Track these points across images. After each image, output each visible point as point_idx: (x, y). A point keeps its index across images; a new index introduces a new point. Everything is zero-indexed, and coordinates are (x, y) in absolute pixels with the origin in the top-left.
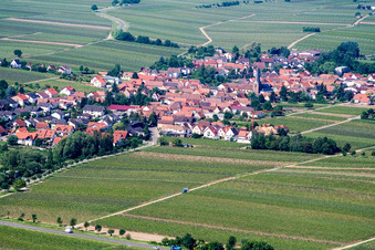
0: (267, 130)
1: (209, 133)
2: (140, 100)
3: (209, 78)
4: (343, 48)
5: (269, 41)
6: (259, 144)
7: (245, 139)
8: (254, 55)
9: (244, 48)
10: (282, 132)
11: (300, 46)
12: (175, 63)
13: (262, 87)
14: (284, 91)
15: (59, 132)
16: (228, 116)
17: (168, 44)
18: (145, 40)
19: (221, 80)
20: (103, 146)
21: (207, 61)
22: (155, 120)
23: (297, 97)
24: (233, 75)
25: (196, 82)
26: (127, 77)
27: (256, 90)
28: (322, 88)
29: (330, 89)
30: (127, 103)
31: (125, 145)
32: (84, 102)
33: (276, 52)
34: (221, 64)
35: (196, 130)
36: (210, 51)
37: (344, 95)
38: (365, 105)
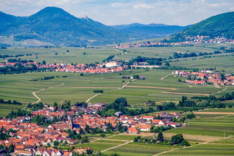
1: (46, 154)
2: (3, 137)
3: (42, 121)
4: (118, 101)
5: (75, 98)
8: (66, 107)
9: (61, 103)
11: (93, 101)
12: (21, 114)
13: (74, 126)
14: (88, 128)
16: (56, 144)
17: (15, 103)
19: (49, 123)
21: (40, 112)
23: (95, 131)
24: (56, 120)
25: (34, 124)
27: (71, 127)
28: (109, 125)
29: (114, 125)
33: (79, 105)
34: (48, 114)
35: (39, 153)
36: (40, 106)
37: (122, 129)
38: (135, 134)
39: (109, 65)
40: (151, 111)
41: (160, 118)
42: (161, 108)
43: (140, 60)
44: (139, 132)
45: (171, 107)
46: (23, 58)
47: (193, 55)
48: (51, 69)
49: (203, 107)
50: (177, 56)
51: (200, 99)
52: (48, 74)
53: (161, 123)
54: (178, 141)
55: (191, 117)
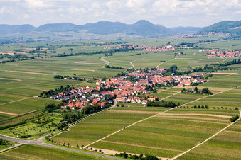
0: (152, 99)
1: (133, 101)
2: (111, 89)
3: (133, 79)
4: (172, 68)
5: (150, 65)
6: (149, 105)
7: (145, 103)
8: (146, 71)
9: (143, 68)
10: (157, 100)
11: (160, 67)
12: (122, 75)
13: (149, 82)
14: (156, 84)
15: (83, 104)
16: (139, 94)
17: (121, 68)
18: (114, 68)
19: (137, 80)
20: (97, 109)
21: (132, 74)
22: (115, 96)
23: (161, 85)
24: (140, 78)
25: (129, 81)
26: (107, 81)
27: (147, 84)
28: (168, 82)
29: (170, 82)
30: (107, 90)
31: (105, 107)
32: (93, 91)
33: (153, 69)
34: (136, 74)
35: (129, 100)
36: (133, 70)
37: (175, 84)
38: (182, 87)
39: (168, 47)
40: (190, 72)
41: (195, 77)
42: (195, 71)
43: (183, 44)
44: (184, 85)
45: (200, 70)
46: (128, 44)
47: (208, 41)
48: (140, 49)
49: (217, 70)
50: (201, 42)
51: (215, 65)
52: (139, 52)
53: (196, 80)
54: (206, 92)
55: (211, 76)
